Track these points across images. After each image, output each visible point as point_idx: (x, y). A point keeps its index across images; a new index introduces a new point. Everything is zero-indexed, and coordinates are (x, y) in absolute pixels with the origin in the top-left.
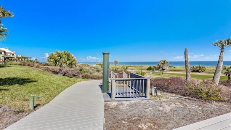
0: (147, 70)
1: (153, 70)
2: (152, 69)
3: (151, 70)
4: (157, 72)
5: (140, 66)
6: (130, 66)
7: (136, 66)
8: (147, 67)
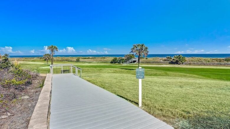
0: (112, 63)
1: (120, 63)
2: (119, 61)
3: (116, 62)
4: (125, 65)
5: (102, 58)
6: (88, 58)
7: (95, 58)
8: (111, 59)
